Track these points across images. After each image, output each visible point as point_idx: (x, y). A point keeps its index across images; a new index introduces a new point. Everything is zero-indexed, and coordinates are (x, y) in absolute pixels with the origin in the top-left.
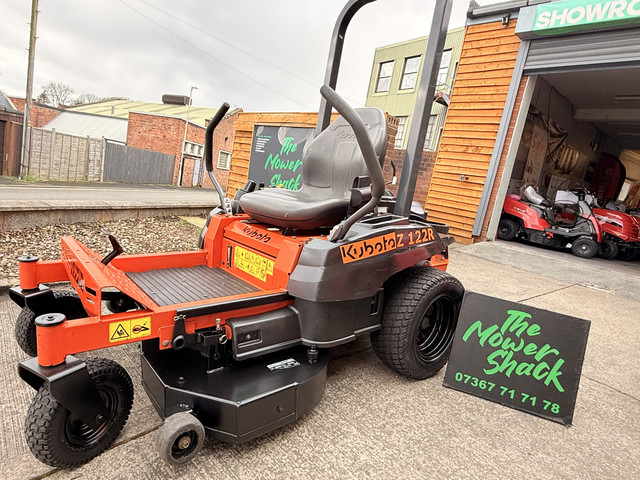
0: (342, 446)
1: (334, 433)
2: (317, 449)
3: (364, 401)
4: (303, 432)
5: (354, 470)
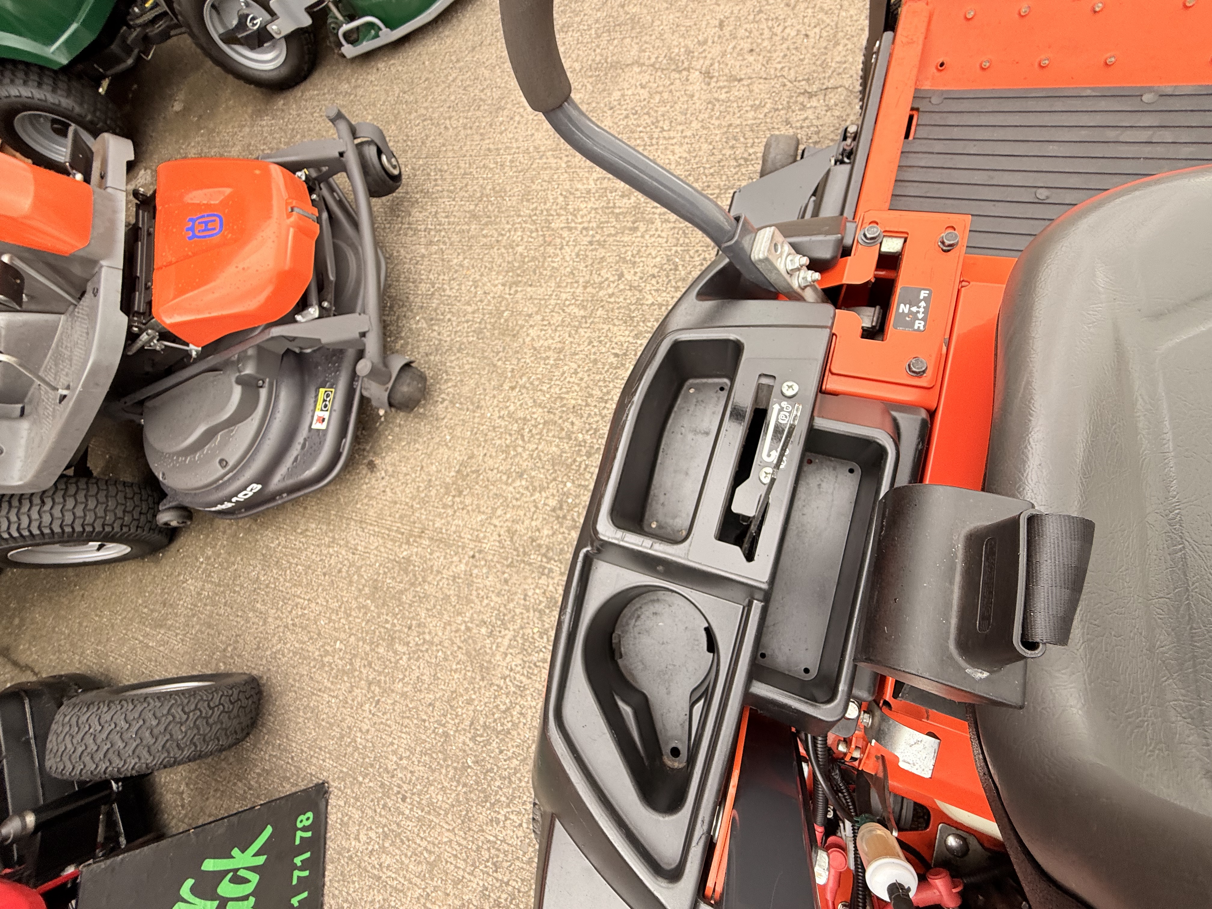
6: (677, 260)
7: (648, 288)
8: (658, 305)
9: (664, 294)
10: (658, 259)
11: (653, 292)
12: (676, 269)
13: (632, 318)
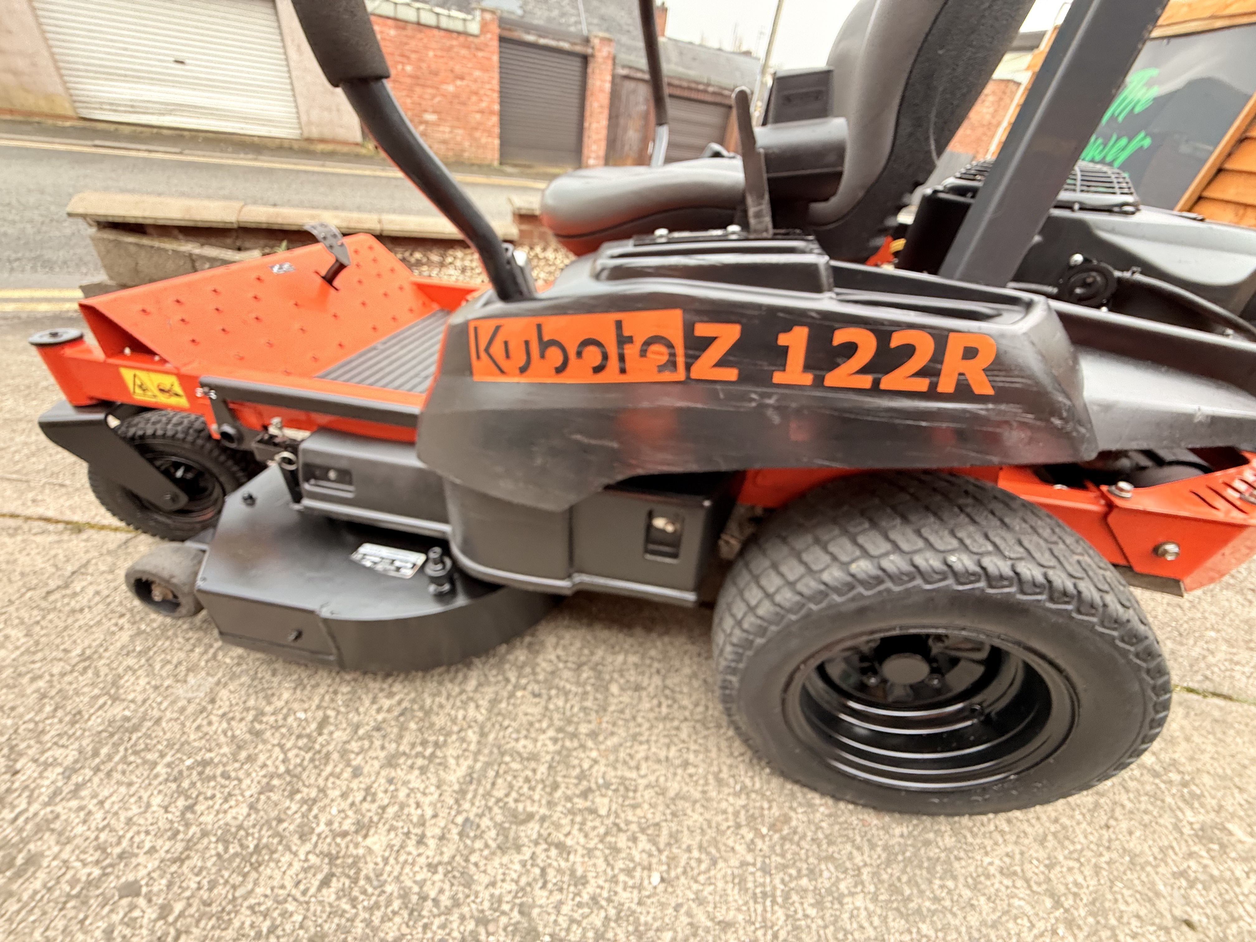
0: (391, 781)
1: (424, 743)
2: (354, 746)
3: (584, 729)
4: (391, 695)
5: (323, 847)
6: (189, 762)
7: (208, 819)
8: (260, 793)
9: (247, 781)
10: (156, 801)
11: (226, 806)
12: (205, 763)
13: (257, 849)
